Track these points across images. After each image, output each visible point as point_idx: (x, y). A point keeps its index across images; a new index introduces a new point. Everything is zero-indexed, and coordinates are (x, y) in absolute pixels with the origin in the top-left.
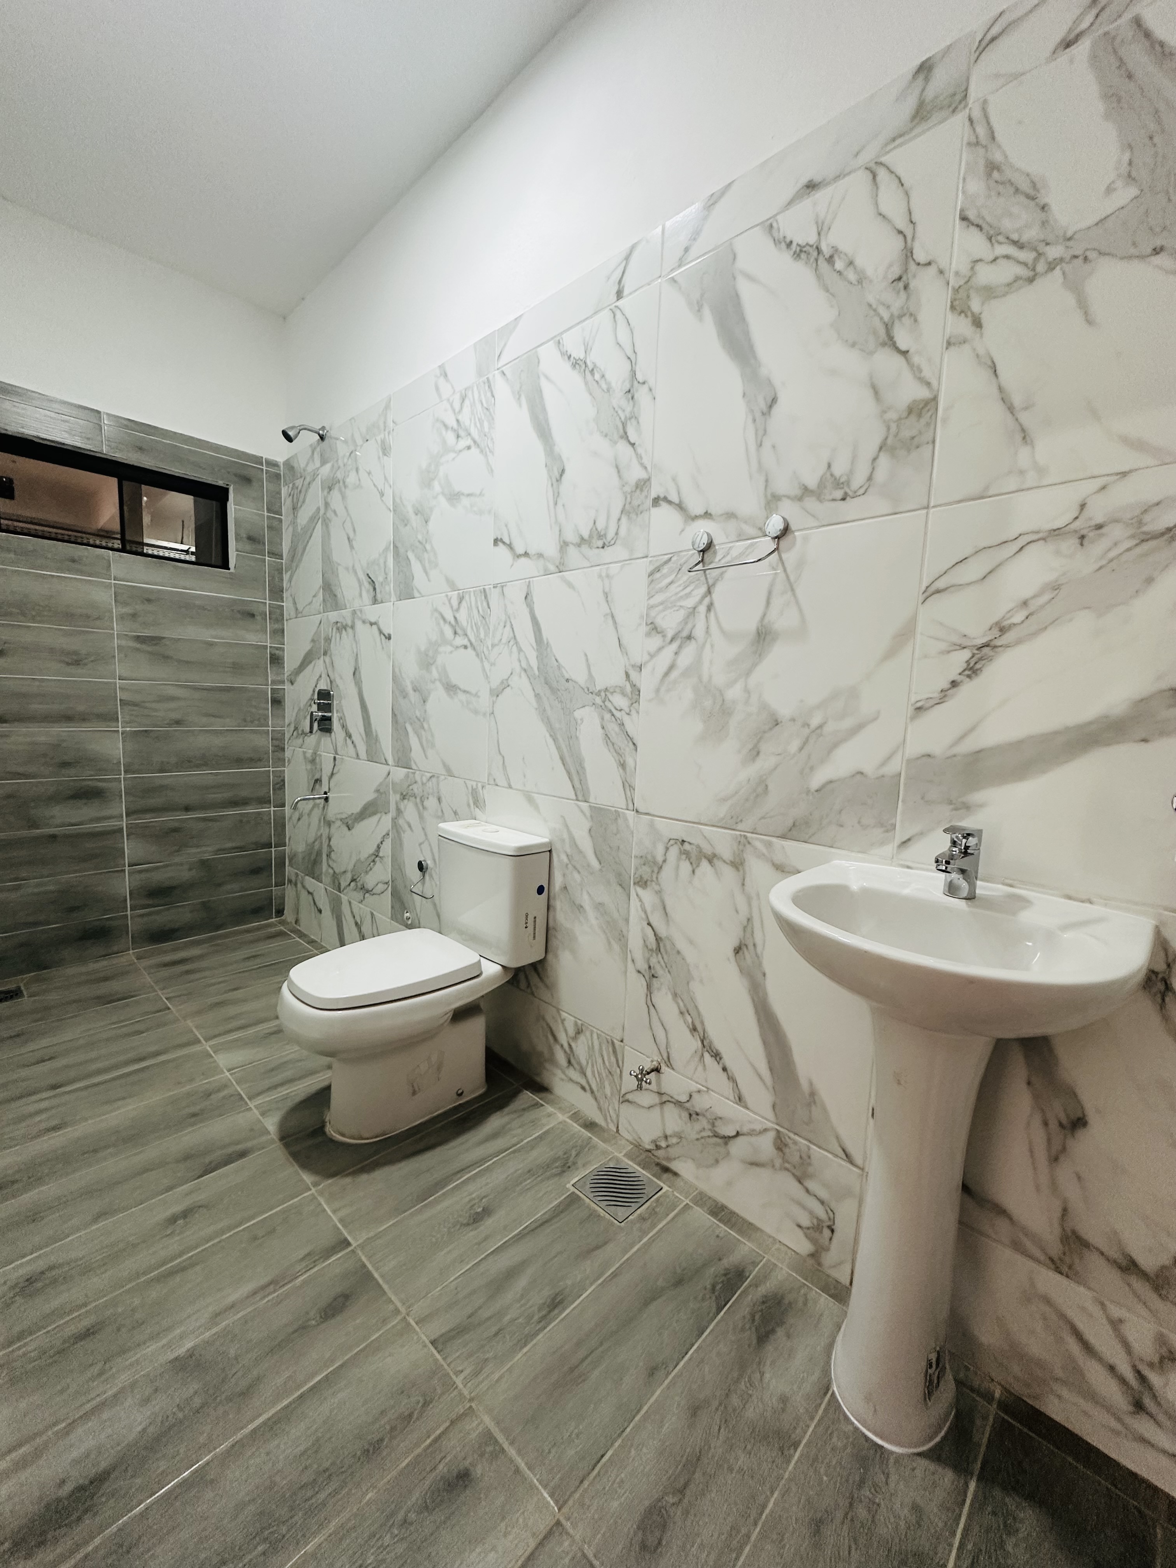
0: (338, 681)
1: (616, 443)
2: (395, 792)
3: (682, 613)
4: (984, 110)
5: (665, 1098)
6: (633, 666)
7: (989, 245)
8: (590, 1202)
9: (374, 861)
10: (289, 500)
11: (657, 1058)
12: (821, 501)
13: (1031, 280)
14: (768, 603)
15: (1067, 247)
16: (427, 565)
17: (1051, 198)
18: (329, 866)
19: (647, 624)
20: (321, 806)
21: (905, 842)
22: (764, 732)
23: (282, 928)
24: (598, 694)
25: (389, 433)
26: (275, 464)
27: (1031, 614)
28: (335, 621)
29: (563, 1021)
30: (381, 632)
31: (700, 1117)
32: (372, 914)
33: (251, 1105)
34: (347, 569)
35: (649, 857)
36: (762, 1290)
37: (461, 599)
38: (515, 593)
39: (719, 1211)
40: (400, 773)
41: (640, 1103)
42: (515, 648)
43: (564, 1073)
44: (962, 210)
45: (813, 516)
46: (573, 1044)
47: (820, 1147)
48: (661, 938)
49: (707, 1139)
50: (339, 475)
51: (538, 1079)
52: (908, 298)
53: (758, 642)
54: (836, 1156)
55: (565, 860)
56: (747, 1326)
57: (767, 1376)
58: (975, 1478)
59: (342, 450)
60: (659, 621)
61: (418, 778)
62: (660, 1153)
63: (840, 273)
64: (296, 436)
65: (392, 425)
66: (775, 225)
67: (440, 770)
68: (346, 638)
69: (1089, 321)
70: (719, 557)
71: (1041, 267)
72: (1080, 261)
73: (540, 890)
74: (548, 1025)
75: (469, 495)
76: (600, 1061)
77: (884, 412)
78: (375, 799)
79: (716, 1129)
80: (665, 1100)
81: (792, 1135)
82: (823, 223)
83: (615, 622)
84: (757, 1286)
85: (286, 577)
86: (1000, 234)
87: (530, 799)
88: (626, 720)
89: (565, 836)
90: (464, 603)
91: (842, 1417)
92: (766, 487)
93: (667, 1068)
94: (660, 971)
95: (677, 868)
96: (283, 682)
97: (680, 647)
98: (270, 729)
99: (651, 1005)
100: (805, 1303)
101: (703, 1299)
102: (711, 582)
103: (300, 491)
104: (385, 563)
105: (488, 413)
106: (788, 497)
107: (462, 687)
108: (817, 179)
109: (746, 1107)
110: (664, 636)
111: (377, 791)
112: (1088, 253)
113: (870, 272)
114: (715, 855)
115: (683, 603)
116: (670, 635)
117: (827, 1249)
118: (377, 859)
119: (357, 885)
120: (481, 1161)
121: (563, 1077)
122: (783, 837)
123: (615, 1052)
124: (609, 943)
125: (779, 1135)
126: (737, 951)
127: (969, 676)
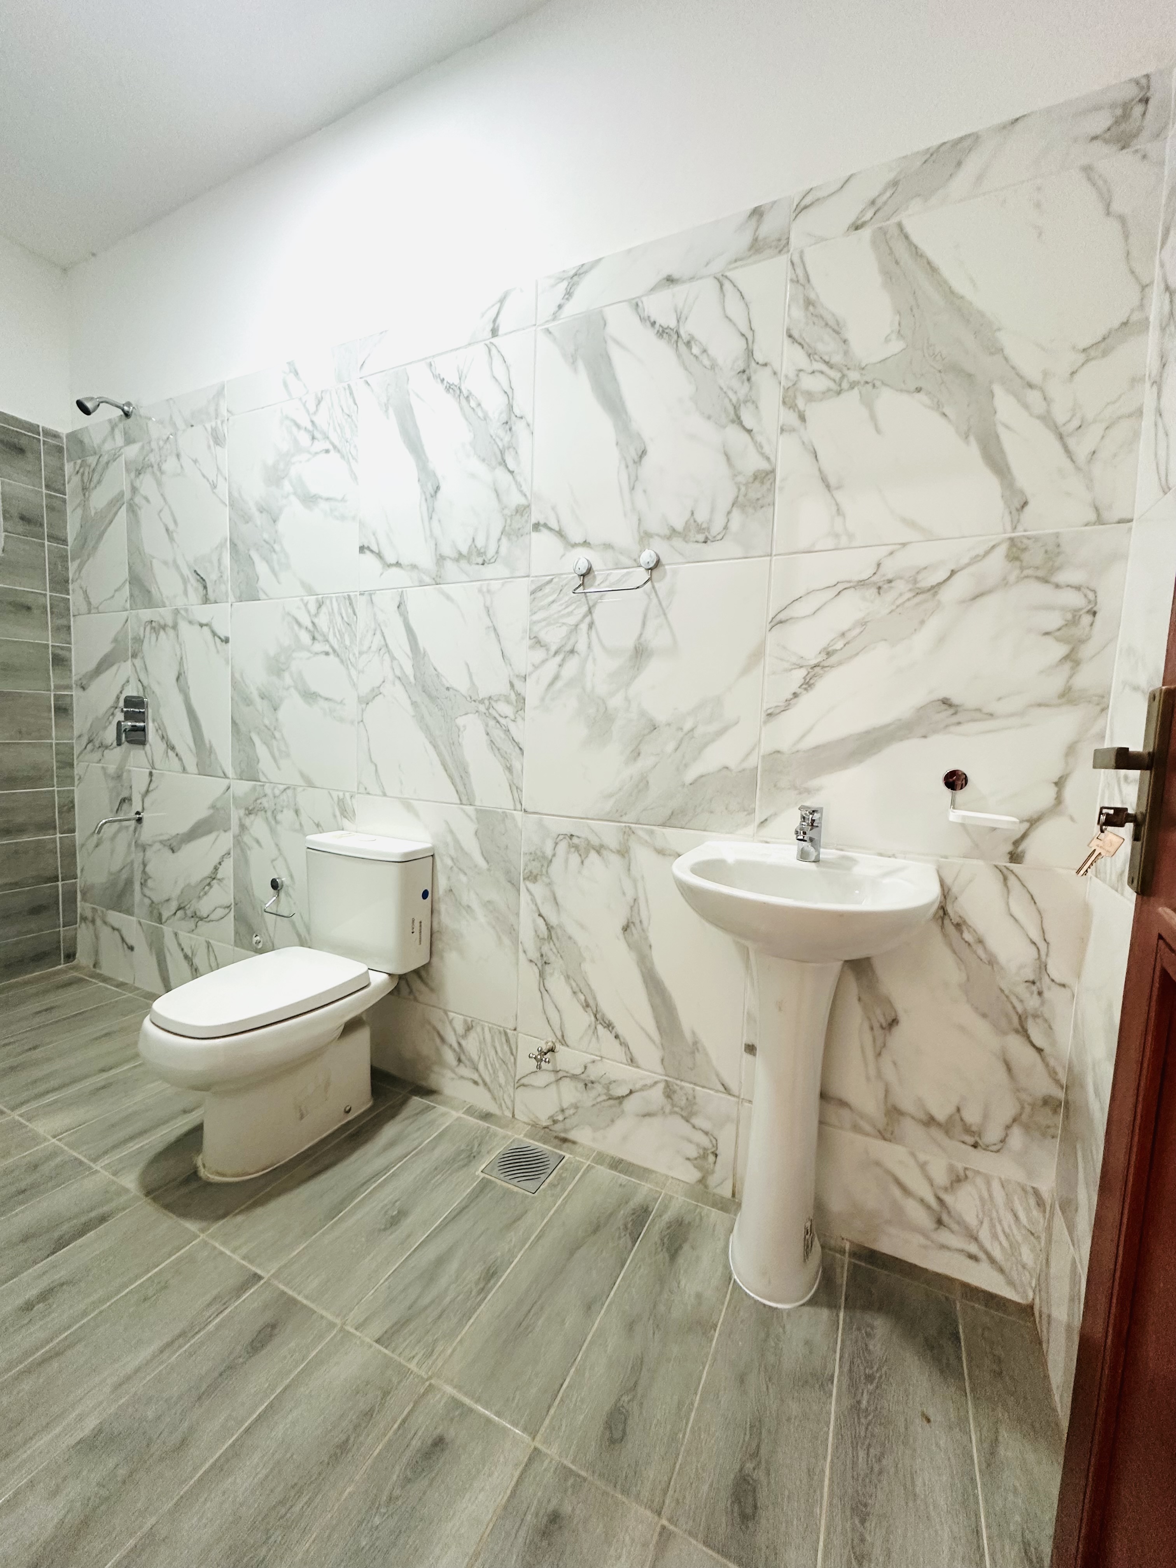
0: (155, 687)
1: (494, 468)
2: (237, 807)
3: (564, 630)
4: (801, 258)
5: (561, 1074)
6: (517, 676)
7: (809, 361)
8: (501, 1183)
9: (209, 884)
10: (76, 479)
11: (551, 1038)
12: (686, 542)
13: (839, 393)
14: (644, 624)
15: (861, 374)
16: (277, 567)
17: (851, 335)
18: (145, 896)
19: (530, 638)
20: (132, 829)
21: (762, 823)
22: (644, 735)
23: (75, 974)
24: (482, 702)
25: (222, 422)
26: (56, 436)
27: (848, 643)
28: (148, 619)
29: (451, 1022)
30: (214, 634)
31: (595, 1085)
32: (208, 944)
33: (96, 1167)
34: (165, 563)
35: (539, 853)
36: (667, 1217)
37: (320, 606)
38: (386, 602)
39: (617, 1164)
40: (242, 787)
41: (535, 1084)
42: (387, 657)
43: (453, 1072)
44: (788, 330)
45: (681, 554)
46: (463, 1043)
47: (703, 1087)
48: (552, 927)
49: (603, 1104)
50: (153, 458)
51: (424, 1083)
52: (751, 388)
53: (637, 657)
54: (717, 1091)
55: (449, 863)
56: (660, 1249)
57: (683, 1283)
58: (842, 1310)
59: (156, 432)
60: (542, 635)
61: (268, 789)
62: (558, 1127)
63: (696, 357)
64: (94, 410)
65: (225, 413)
66: (640, 304)
67: (299, 781)
68: (165, 639)
69: (878, 431)
70: (599, 582)
71: (845, 385)
72: (869, 387)
73: (425, 895)
74: (435, 1028)
75: (328, 499)
76: (493, 1053)
77: (735, 476)
78: (211, 816)
79: (611, 1092)
80: (560, 1076)
81: (678, 1082)
82: (681, 313)
83: (498, 635)
84: (661, 1216)
85: (72, 567)
86: (816, 354)
87: (408, 806)
88: (512, 727)
89: (449, 839)
90: (324, 609)
91: (744, 1296)
92: (639, 524)
93: (562, 1047)
94: (552, 958)
95: (567, 861)
96: (69, 687)
97: (563, 660)
98: (54, 742)
99: (544, 989)
100: (701, 1219)
101: (620, 1238)
102: (591, 603)
103: (94, 470)
104: (219, 560)
105: (349, 420)
106: (658, 535)
107: (321, 694)
108: (676, 275)
109: (638, 1067)
110: (548, 650)
111: (213, 807)
112: (875, 382)
113: (720, 361)
114: (602, 846)
115: (564, 620)
116: (553, 648)
117: (713, 1172)
118: (215, 881)
119: (185, 914)
120: (385, 1169)
121: (453, 1075)
122: (663, 825)
123: (508, 1041)
124: (499, 938)
125: (668, 1085)
126: (625, 929)
127: (806, 689)
